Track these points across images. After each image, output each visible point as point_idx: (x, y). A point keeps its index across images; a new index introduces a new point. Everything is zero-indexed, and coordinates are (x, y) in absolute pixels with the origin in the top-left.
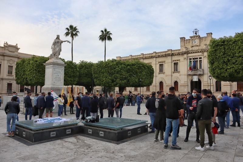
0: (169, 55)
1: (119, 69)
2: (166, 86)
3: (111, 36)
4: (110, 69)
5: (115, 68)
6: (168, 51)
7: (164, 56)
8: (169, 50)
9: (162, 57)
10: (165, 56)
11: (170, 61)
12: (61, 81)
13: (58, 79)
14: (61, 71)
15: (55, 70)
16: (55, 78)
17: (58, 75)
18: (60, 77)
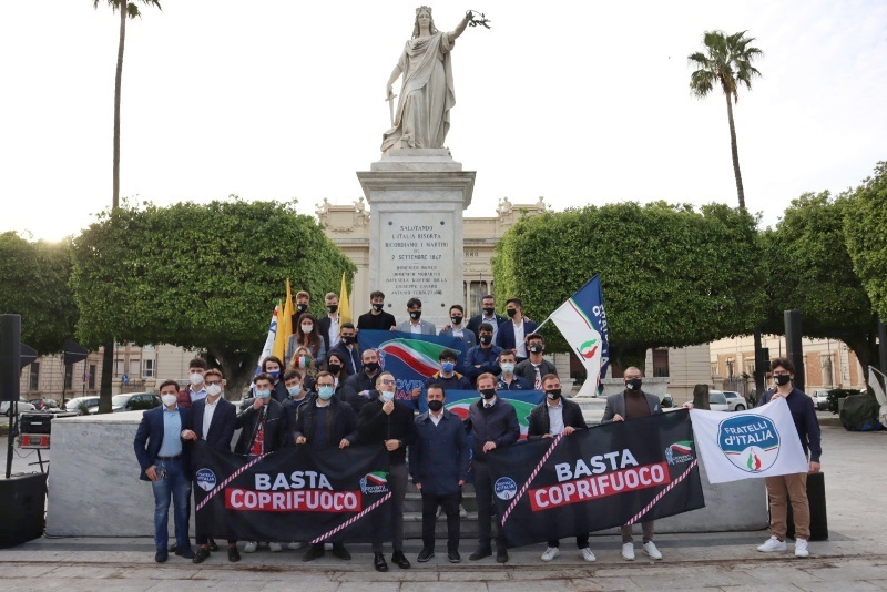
12: (439, 293)
13: (414, 283)
14: (442, 223)
15: (391, 223)
16: (398, 277)
17: (417, 254)
18: (435, 268)
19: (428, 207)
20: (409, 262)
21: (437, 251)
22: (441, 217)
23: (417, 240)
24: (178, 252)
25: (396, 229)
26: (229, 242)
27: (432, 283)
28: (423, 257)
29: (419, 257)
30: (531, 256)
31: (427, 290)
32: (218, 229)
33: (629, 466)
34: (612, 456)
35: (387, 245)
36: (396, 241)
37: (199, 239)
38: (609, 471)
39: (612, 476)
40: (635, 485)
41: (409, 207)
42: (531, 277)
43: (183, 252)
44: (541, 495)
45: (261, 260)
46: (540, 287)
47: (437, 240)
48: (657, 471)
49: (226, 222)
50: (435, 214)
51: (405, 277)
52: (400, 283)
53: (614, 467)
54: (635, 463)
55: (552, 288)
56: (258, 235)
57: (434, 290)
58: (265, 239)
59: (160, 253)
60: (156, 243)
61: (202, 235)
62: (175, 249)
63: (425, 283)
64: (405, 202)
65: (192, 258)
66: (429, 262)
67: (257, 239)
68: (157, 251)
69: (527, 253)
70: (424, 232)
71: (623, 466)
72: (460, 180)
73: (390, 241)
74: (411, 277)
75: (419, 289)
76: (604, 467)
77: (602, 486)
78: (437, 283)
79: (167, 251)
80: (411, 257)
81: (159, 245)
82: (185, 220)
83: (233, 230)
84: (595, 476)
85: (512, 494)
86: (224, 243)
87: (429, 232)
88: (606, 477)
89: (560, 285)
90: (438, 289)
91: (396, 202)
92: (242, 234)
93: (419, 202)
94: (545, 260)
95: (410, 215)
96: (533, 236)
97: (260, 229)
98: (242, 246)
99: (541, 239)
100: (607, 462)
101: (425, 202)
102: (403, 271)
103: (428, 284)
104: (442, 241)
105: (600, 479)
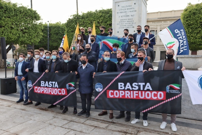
12: (134, 27)
13: (126, 25)
14: (135, 4)
16: (121, 23)
17: (126, 15)
18: (132, 19)
20: (124, 18)
21: (132, 13)
22: (134, 2)
23: (127, 10)
24: (88, 24)
25: (120, 7)
26: (100, 20)
27: (131, 24)
28: (128, 16)
29: (127, 16)
30: (189, 18)
31: (129, 26)
32: (97, 17)
33: (148, 90)
34: (142, 84)
37: (92, 20)
38: (139, 90)
39: (140, 92)
40: (149, 98)
42: (189, 25)
43: (89, 24)
44: (111, 93)
45: (108, 25)
46: (191, 28)
47: (133, 10)
48: (161, 94)
49: (99, 15)
51: (123, 23)
52: (121, 25)
53: (142, 89)
54: (151, 89)
55: (196, 28)
56: (106, 17)
57: (132, 26)
58: (108, 18)
59: (84, 24)
60: (83, 22)
61: (93, 19)
62: (87, 23)
63: (129, 24)
65: (91, 25)
66: (130, 17)
67: (107, 19)
68: (83, 24)
69: (188, 17)
70: (129, 7)
71: (145, 89)
74: (124, 23)
75: (127, 26)
76: (137, 88)
77: (135, 95)
78: (133, 24)
79: (85, 24)
80: (125, 16)
81: (84, 23)
82: (89, 15)
83: (100, 17)
84: (133, 90)
85: (101, 90)
86: (98, 20)
87: (131, 7)
88: (137, 92)
89: (199, 27)
90: (133, 26)
92: (103, 18)
94: (194, 19)
95: (125, 2)
96: (190, 12)
97: (107, 16)
98: (103, 21)
99: (193, 12)
100: (139, 86)
102: (122, 21)
103: (130, 24)
104: (135, 10)
105: (135, 92)
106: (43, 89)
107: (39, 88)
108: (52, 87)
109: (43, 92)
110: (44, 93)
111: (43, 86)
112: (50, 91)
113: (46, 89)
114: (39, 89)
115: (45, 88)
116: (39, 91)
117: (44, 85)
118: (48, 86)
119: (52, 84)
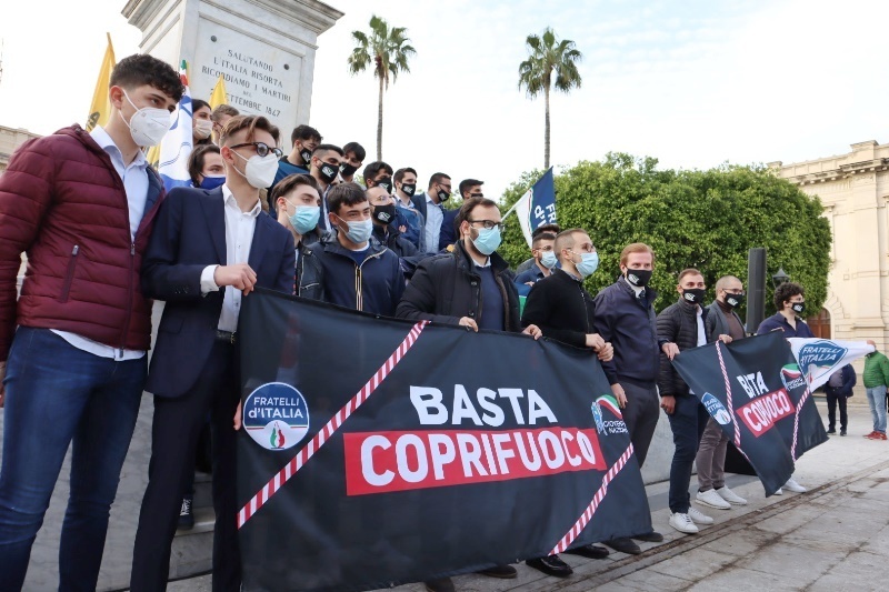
0: (861, 170)
1: (663, 205)
2: (848, 329)
3: (578, 64)
4: (604, 204)
5: (633, 199)
6: (855, 153)
7: (828, 180)
8: (858, 147)
9: (817, 182)
10: (838, 179)
11: (871, 198)
14: (286, 67)
15: (214, 39)
17: (248, 98)
19: (272, 37)
21: (275, 103)
22: (286, 58)
23: (249, 78)
25: (220, 50)
28: (256, 106)
29: (250, 103)
35: (204, 69)
36: (219, 68)
41: (244, 25)
47: (277, 88)
50: (279, 51)
64: (240, 16)
70: (259, 70)
72: (323, 17)
73: (210, 65)
80: (238, 99)
87: (268, 73)
91: (228, 11)
93: (261, 25)
95: (244, 38)
101: (267, 27)
104: (283, 91)
106: (443, 449)
107: (408, 439)
108: (510, 425)
109: (454, 467)
110: (468, 473)
111: (441, 418)
112: (510, 453)
113: (470, 448)
114: (411, 450)
115: (463, 438)
116: (413, 465)
117: (443, 410)
118: (478, 422)
119: (504, 403)
